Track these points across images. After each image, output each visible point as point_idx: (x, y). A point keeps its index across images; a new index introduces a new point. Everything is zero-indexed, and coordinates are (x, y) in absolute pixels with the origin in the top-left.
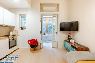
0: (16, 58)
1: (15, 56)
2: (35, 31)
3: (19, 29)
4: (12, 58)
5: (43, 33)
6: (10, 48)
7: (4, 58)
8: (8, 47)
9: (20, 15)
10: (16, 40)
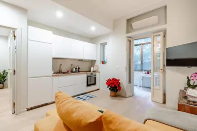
0: (91, 97)
1: (90, 96)
2: (118, 67)
3: (100, 63)
4: (88, 96)
5: (145, 71)
6: (88, 85)
7: (83, 94)
8: (86, 84)
9: (102, 44)
10: (95, 78)
